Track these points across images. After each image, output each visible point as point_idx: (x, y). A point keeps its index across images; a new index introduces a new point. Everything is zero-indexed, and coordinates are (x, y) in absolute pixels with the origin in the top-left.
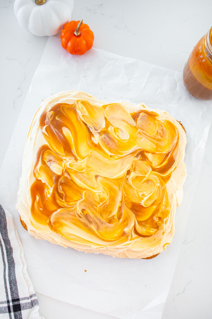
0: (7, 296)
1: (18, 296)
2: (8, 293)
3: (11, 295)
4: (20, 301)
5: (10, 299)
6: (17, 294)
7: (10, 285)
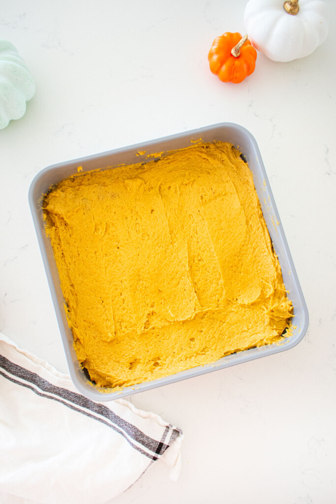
0: (148, 455)
1: (156, 442)
2: (145, 451)
3: (150, 449)
4: (164, 443)
5: (153, 454)
6: (153, 441)
7: (139, 441)
